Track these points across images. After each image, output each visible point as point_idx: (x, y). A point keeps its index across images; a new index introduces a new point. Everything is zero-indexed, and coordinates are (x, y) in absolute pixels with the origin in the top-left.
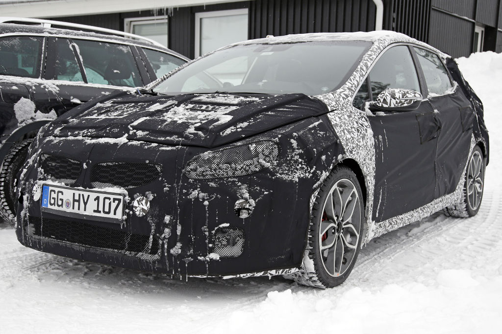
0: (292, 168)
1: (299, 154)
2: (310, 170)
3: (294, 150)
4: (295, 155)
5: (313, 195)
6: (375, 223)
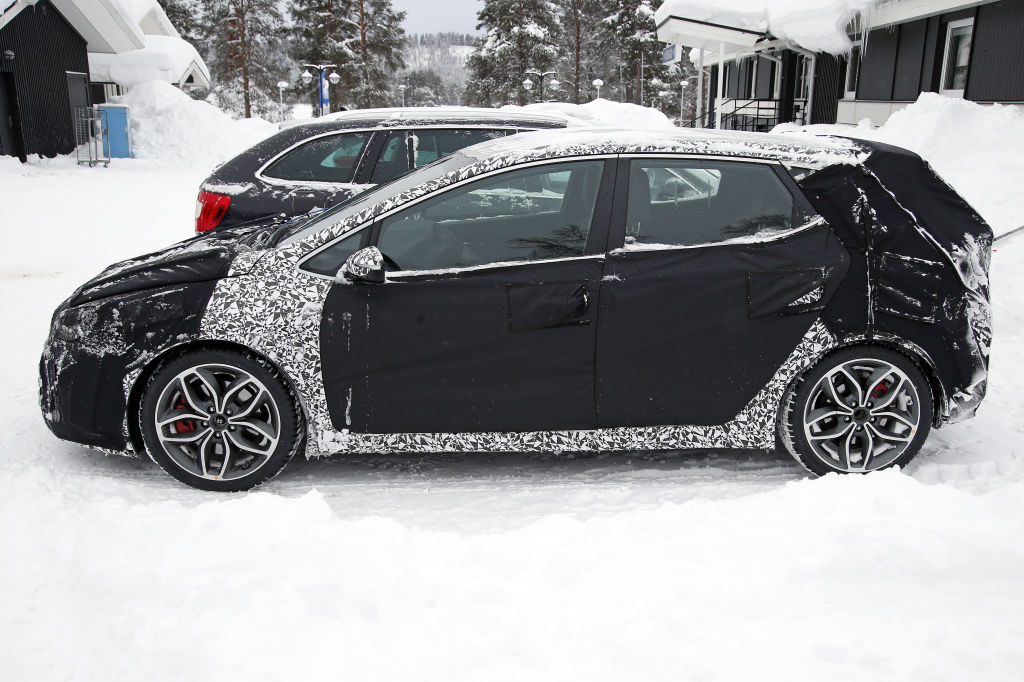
0: (103, 341)
1: (118, 327)
2: (126, 347)
3: (113, 320)
4: (113, 327)
5: (128, 376)
6: (350, 433)
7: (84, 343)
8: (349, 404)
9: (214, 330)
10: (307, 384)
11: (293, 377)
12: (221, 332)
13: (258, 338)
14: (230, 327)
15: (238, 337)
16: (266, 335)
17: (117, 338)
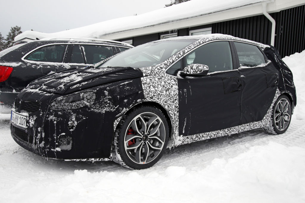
0: (102, 106)
1: (109, 99)
2: (115, 107)
3: (105, 96)
4: (106, 99)
5: (116, 121)
6: (183, 137)
7: (92, 108)
8: (185, 124)
9: (149, 97)
10: (175, 118)
11: (171, 115)
12: (152, 98)
13: (162, 100)
14: (154, 96)
15: (156, 100)
16: (165, 98)
17: (109, 104)
